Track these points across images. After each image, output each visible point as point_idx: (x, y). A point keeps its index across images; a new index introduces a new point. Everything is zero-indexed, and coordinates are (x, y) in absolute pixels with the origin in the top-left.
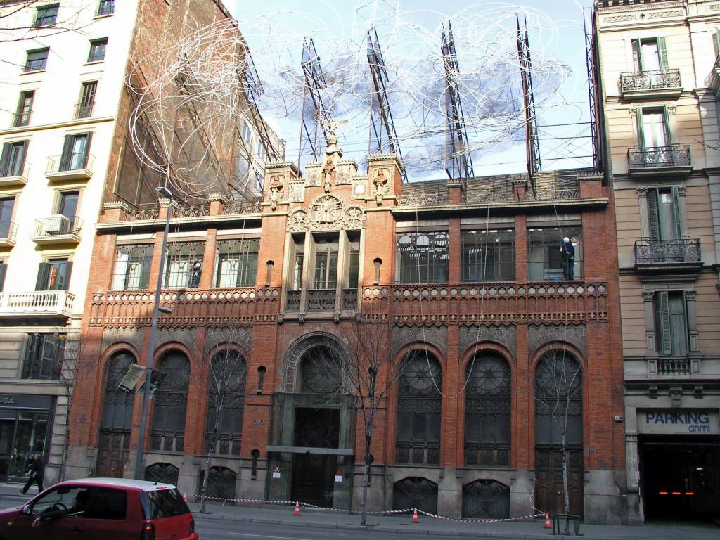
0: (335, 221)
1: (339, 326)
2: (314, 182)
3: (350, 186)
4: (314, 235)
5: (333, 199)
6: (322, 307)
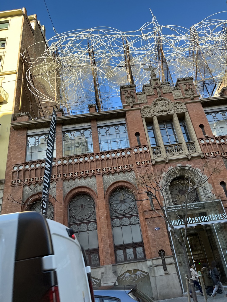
0: (169, 110)
1: (191, 162)
2: (151, 93)
3: (171, 93)
4: (158, 117)
5: (163, 100)
6: (175, 154)
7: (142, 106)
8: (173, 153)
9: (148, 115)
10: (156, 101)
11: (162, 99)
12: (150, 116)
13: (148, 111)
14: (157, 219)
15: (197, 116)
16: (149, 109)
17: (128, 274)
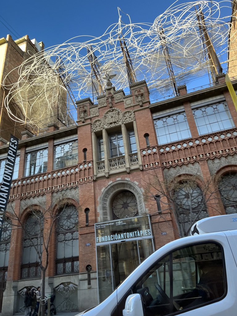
0: (117, 121)
1: (131, 175)
2: (103, 104)
3: (123, 102)
4: (107, 130)
5: (115, 111)
6: (118, 167)
7: (94, 119)
8: (116, 167)
9: (98, 129)
10: (107, 113)
11: (113, 110)
12: (99, 130)
13: (99, 124)
14: (90, 235)
15: (143, 125)
16: (100, 122)
17: (62, 286)
